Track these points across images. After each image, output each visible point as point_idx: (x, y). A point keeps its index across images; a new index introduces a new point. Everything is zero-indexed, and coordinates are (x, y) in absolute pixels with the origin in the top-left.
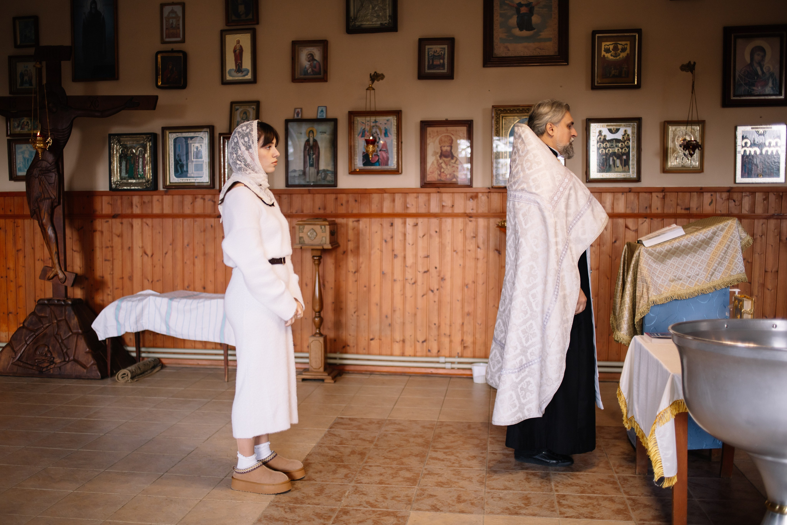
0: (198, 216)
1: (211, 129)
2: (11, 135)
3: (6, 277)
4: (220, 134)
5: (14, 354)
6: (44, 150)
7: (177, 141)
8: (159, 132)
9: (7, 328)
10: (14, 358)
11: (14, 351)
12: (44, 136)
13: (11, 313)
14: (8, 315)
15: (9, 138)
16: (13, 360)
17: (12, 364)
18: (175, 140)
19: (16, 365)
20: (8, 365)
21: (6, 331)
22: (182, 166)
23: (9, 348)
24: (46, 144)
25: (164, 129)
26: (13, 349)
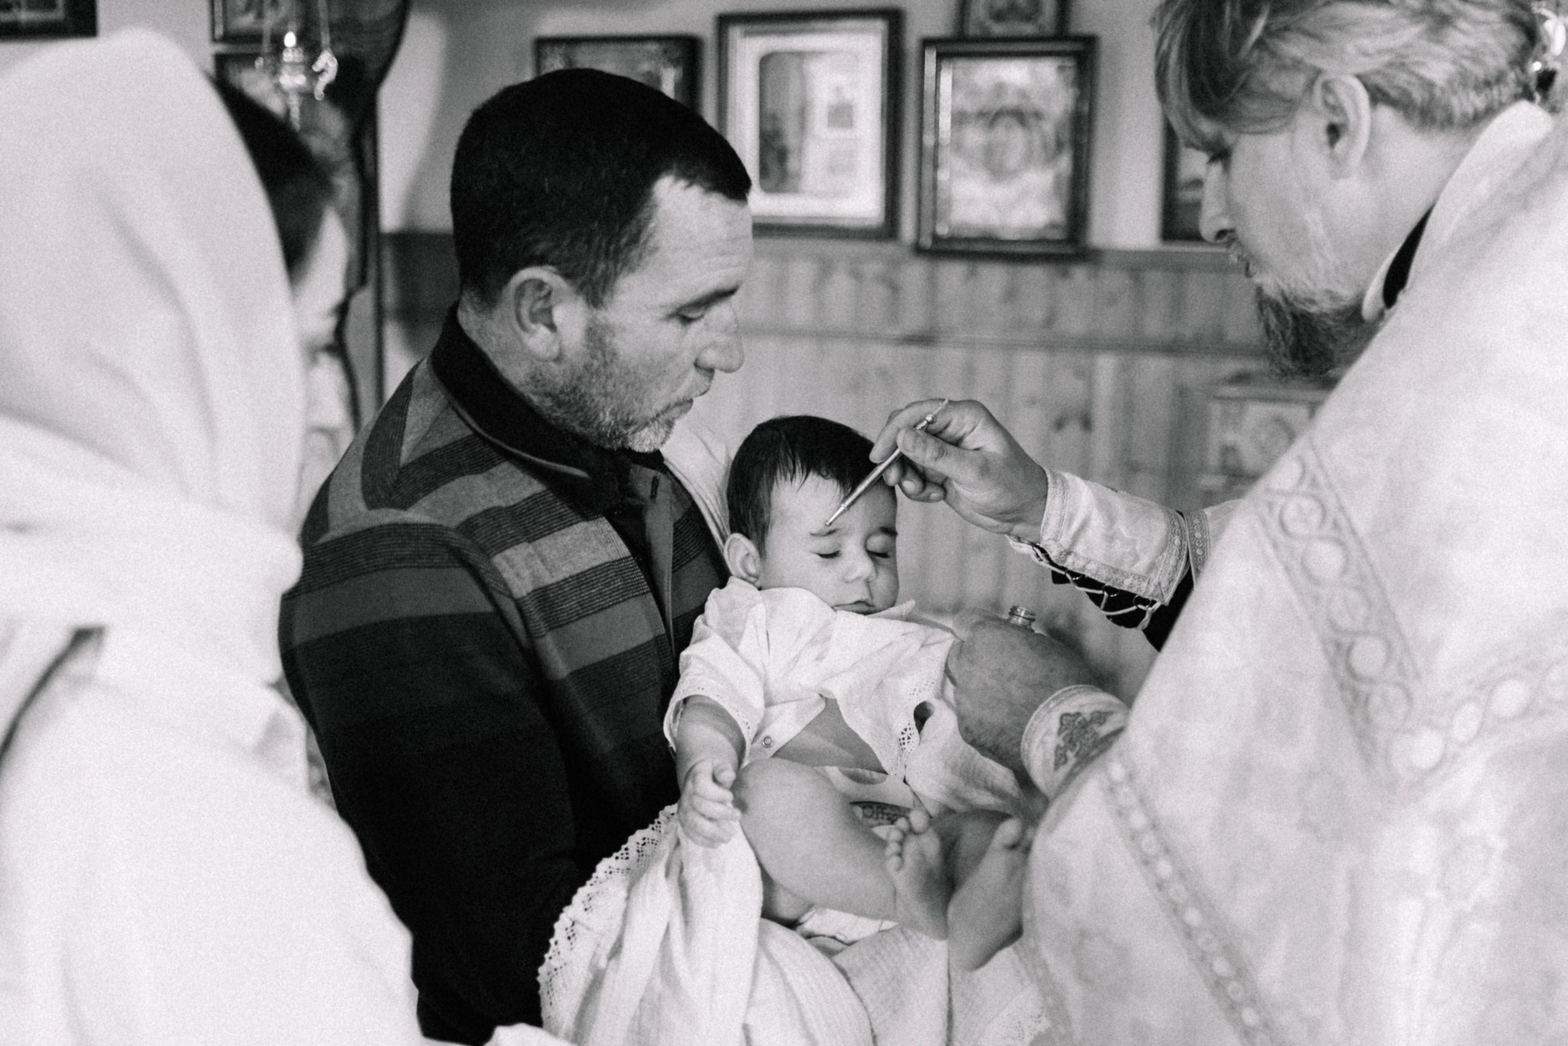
0: (837, 334)
1: (894, 20)
2: (227, 38)
4: (927, 43)
6: (307, 96)
7: (772, 63)
8: (705, 30)
12: (310, 47)
15: (221, 48)
18: (766, 62)
22: (782, 155)
24: (314, 76)
25: (725, 21)
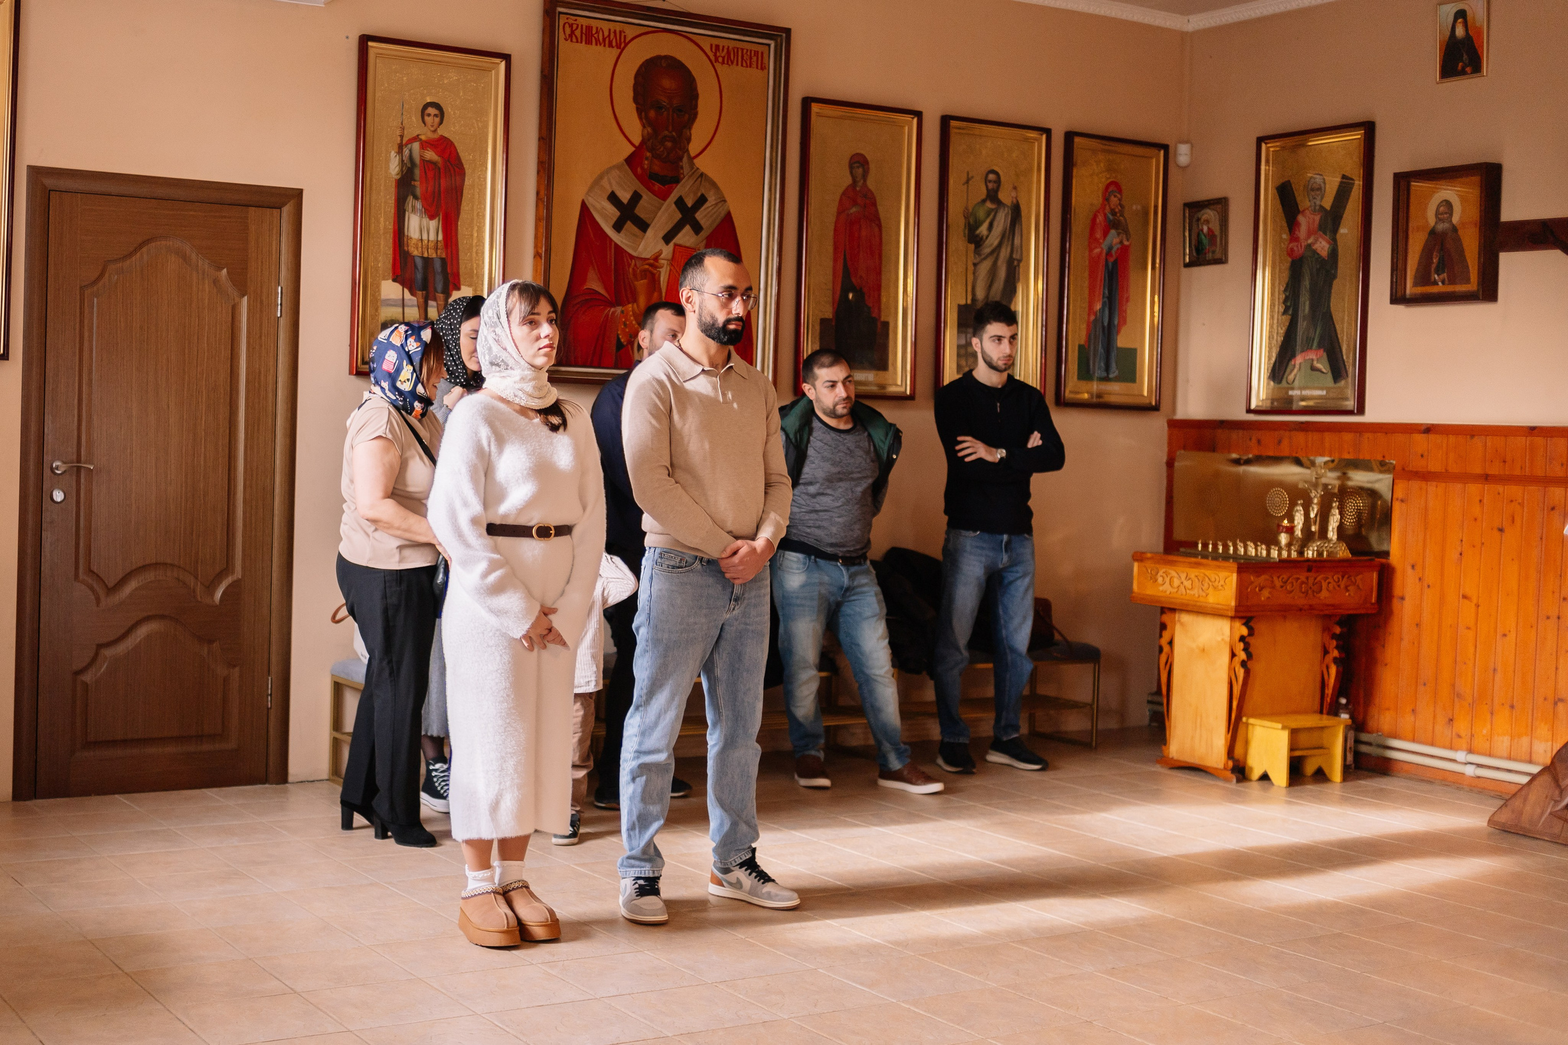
3: (1559, 618)
5: (1557, 792)
9: (1550, 733)
10: (1557, 802)
11: (1558, 785)
13: (1561, 700)
14: (1555, 703)
16: (1554, 806)
17: (1551, 814)
19: (1560, 818)
20: (1542, 813)
21: (1547, 741)
23: (1546, 778)
26: (1556, 781)
